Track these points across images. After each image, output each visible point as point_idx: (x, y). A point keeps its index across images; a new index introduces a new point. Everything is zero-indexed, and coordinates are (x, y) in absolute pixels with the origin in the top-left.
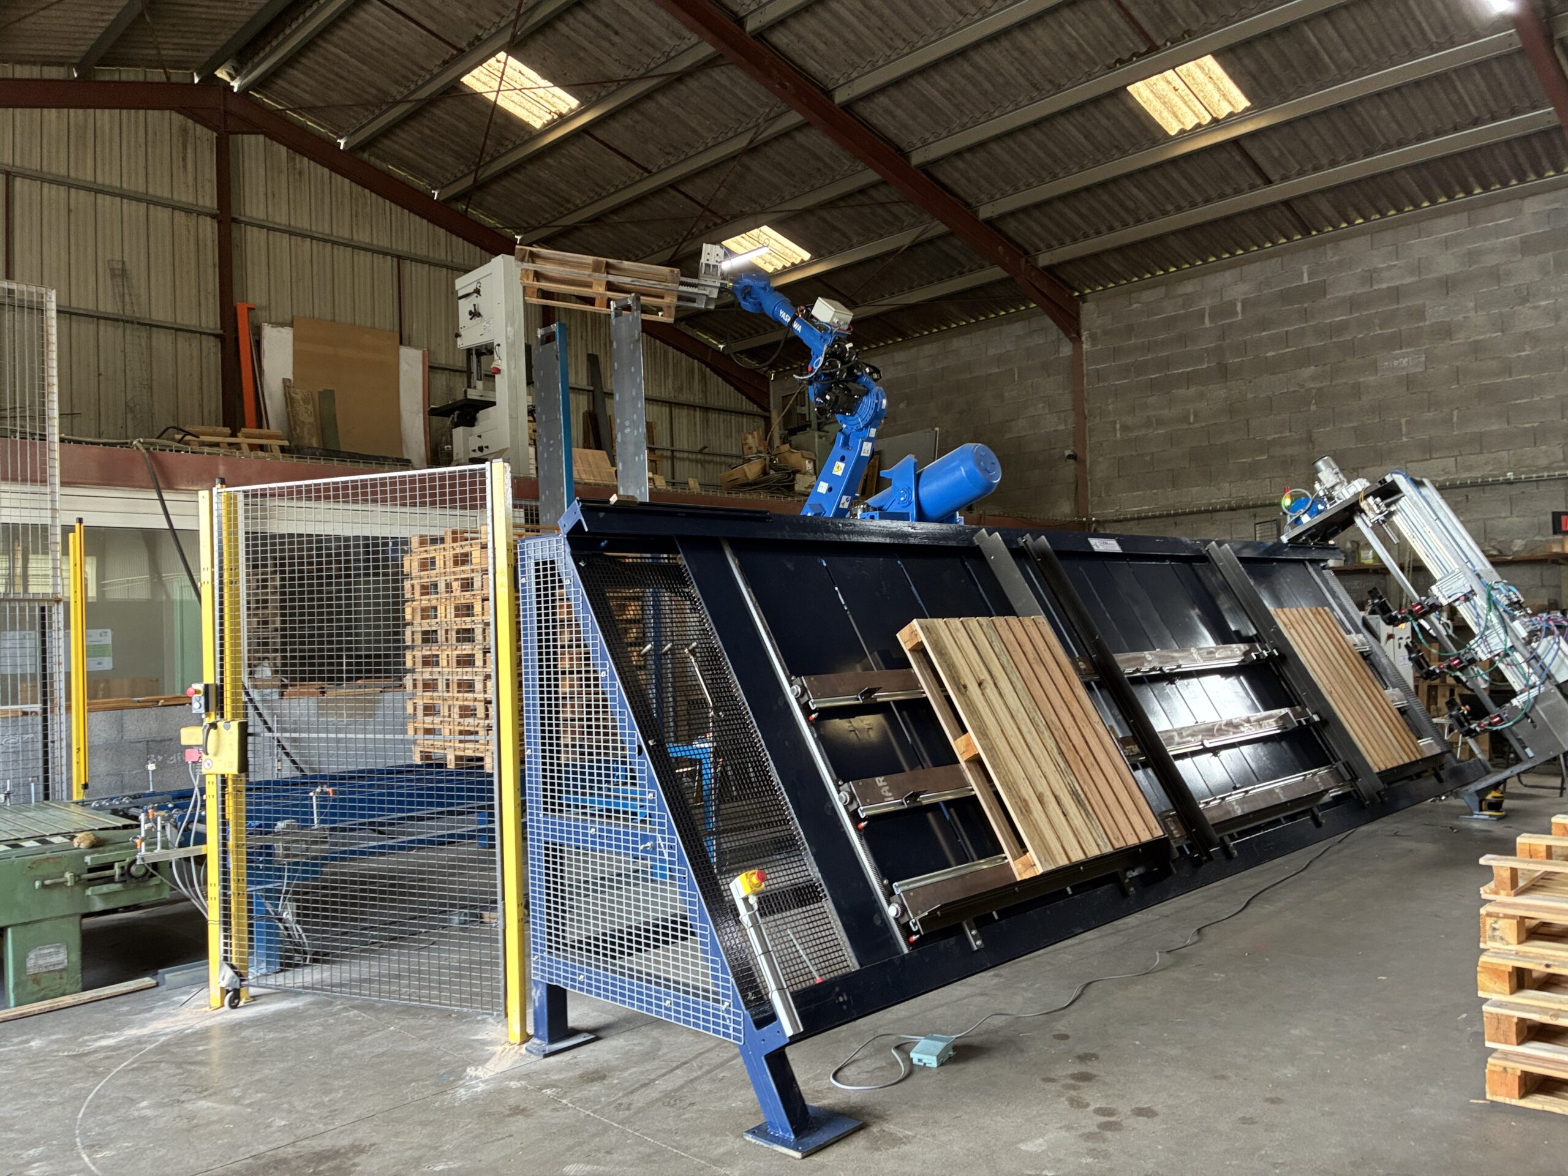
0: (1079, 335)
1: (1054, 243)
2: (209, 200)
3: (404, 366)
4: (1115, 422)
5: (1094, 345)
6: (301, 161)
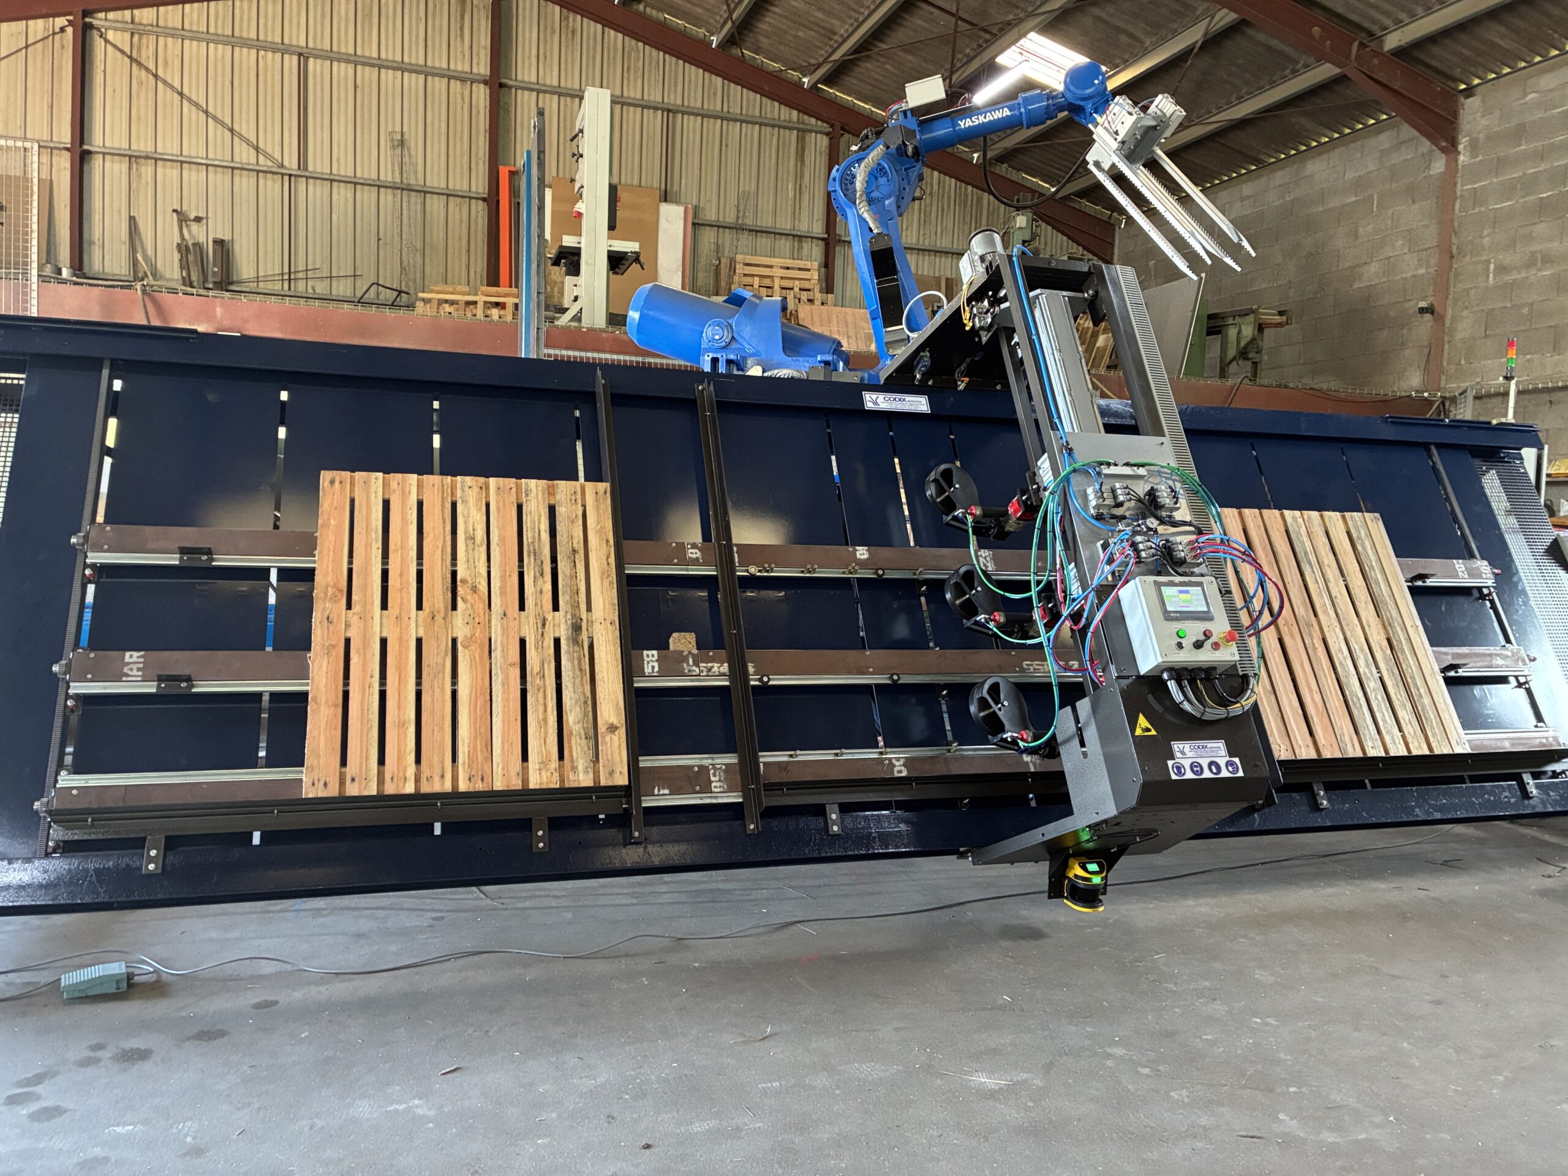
0: (1453, 143)
2: (483, 68)
3: (663, 224)
4: (1489, 262)
5: (1473, 155)
6: (574, 20)
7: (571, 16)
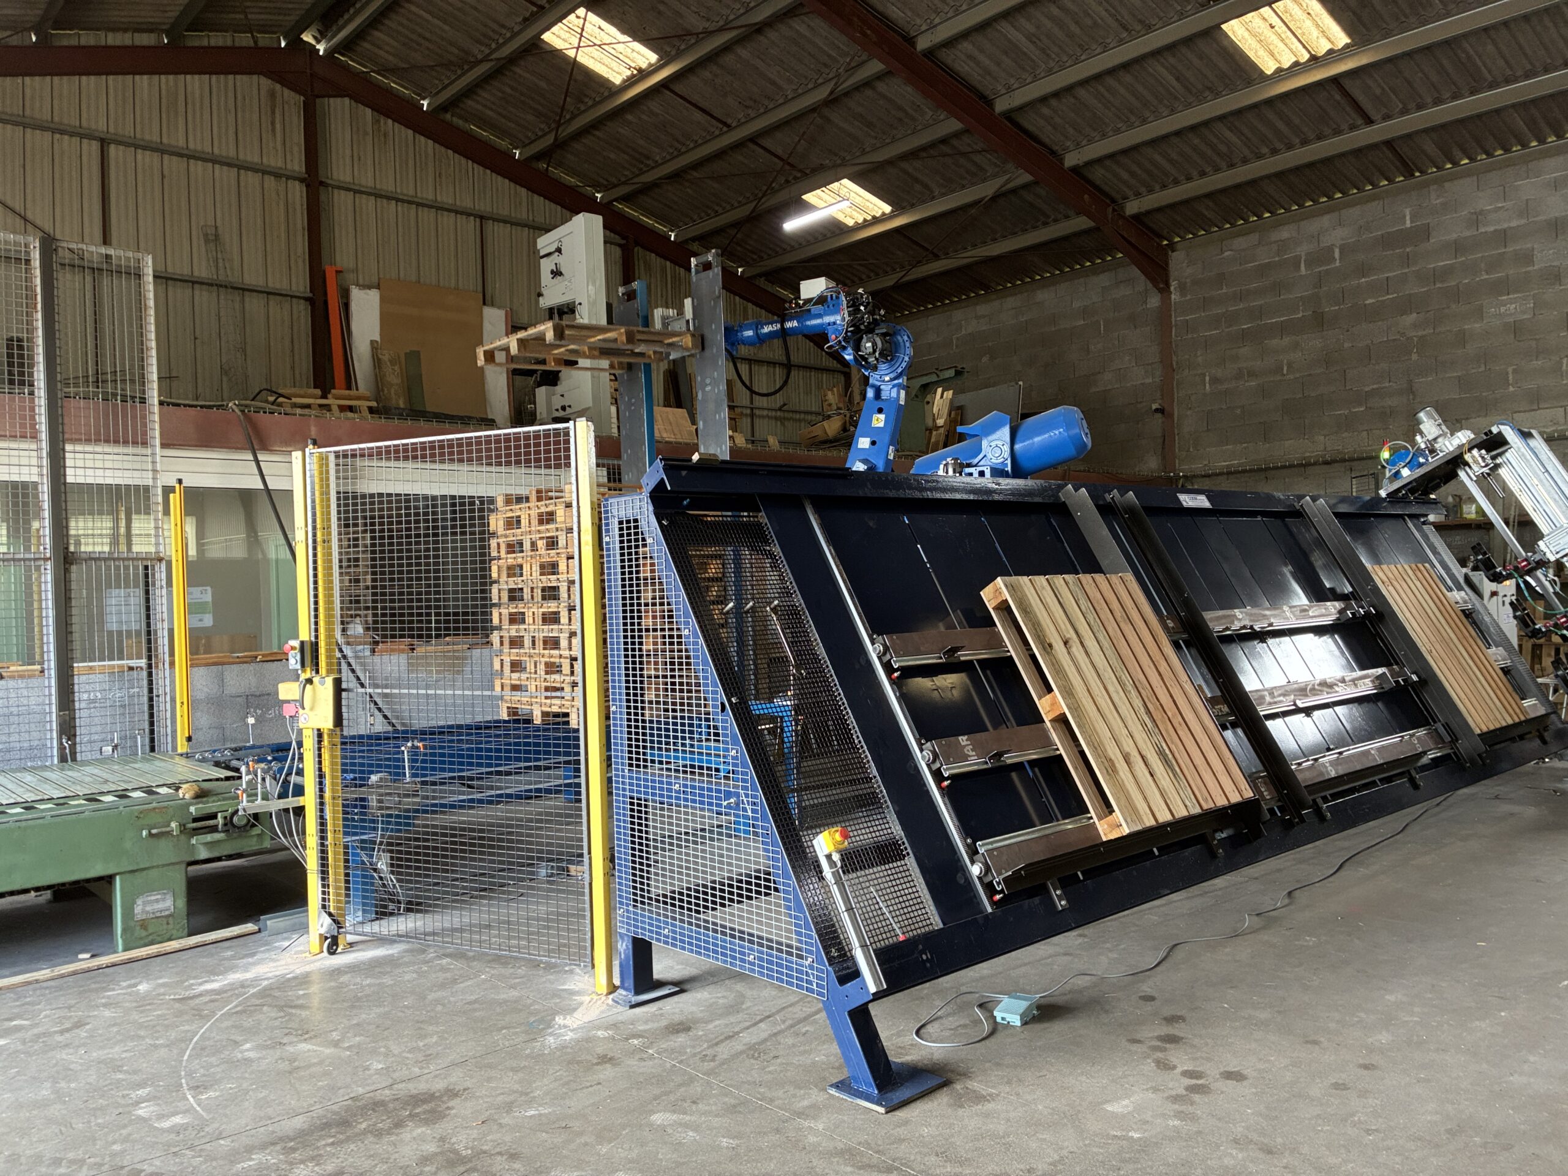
0: (1168, 285)
1: (1143, 190)
2: (297, 164)
3: (487, 327)
4: (1204, 375)
5: (1183, 294)
6: (385, 123)
7: (382, 119)
